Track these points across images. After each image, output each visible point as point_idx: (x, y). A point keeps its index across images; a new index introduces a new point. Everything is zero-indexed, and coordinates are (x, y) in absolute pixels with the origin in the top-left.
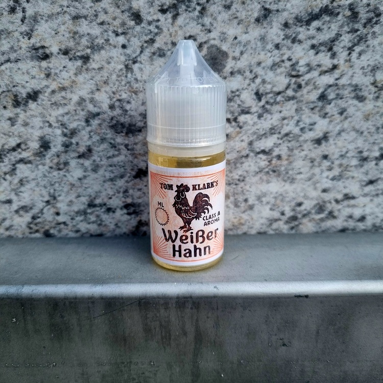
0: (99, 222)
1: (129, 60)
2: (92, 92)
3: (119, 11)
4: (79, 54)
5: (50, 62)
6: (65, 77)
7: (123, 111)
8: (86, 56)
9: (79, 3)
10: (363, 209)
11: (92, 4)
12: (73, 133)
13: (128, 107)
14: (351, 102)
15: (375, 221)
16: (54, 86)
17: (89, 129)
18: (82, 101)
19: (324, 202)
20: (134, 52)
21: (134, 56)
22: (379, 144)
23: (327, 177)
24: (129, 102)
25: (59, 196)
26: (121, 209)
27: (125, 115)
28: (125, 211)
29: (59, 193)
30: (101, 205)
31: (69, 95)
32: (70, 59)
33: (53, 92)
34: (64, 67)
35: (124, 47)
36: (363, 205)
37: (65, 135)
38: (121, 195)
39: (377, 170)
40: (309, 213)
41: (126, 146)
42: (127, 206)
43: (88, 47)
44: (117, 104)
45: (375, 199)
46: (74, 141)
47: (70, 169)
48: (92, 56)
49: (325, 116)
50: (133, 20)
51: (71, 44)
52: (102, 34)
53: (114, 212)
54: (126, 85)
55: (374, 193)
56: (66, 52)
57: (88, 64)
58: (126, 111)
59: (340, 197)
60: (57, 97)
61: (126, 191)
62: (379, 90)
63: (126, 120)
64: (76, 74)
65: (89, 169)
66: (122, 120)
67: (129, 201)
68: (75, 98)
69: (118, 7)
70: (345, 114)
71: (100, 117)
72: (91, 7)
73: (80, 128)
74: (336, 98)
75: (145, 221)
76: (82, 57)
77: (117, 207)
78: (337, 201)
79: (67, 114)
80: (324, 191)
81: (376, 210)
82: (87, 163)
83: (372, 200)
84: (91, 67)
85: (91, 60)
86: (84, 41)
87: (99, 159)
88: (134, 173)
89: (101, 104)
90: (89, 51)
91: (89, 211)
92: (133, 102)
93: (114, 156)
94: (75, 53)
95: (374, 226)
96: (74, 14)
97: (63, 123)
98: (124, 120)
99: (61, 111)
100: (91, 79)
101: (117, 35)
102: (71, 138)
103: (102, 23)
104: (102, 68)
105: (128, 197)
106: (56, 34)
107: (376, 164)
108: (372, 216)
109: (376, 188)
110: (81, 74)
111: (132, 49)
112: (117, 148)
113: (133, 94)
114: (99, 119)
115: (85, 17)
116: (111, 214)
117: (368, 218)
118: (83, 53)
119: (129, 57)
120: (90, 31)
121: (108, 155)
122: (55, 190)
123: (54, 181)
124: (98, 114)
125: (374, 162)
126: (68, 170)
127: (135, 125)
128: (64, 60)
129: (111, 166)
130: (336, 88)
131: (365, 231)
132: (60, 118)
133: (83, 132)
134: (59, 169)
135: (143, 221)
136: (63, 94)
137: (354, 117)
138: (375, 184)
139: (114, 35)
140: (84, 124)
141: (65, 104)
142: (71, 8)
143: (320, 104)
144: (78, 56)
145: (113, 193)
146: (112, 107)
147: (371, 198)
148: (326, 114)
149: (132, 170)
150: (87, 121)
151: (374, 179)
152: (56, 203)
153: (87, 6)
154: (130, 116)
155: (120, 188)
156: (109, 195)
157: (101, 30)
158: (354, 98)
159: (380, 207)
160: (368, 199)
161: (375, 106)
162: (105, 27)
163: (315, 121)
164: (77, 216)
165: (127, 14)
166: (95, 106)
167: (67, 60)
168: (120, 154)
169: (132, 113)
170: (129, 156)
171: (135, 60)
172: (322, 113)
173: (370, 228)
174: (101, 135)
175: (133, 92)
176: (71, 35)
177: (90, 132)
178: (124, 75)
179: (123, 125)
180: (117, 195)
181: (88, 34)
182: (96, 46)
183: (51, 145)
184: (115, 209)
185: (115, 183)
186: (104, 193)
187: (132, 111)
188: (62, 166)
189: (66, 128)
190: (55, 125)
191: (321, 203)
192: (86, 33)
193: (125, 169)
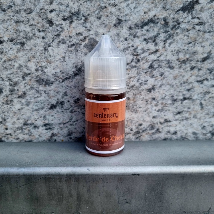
0: (30, 134)
1: (46, 45)
2: (26, 62)
3: (41, 19)
4: (19, 41)
5: (3, 46)
6: (11, 54)
7: (43, 72)
8: (22, 42)
9: (19, 14)
10: (175, 127)
11: (26, 15)
12: (16, 84)
13: (46, 70)
14: (166, 69)
15: (182, 135)
16: (5, 58)
17: (24, 82)
18: (20, 67)
19: (154, 124)
20: (49, 41)
21: (49, 43)
22: (182, 92)
23: (155, 110)
24: (46, 68)
25: (8, 119)
26: (42, 126)
27: (44, 74)
28: (44, 128)
29: (7, 117)
30: (31, 124)
31: (13, 64)
32: (14, 44)
33: (5, 61)
34: (11, 48)
35: (43, 38)
36: (175, 125)
37: (11, 85)
38: (42, 118)
39: (182, 106)
40: (146, 129)
41: (45, 91)
42: (45, 125)
43: (24, 38)
44: (40, 68)
45: (182, 122)
46: (16, 88)
47: (14, 104)
48: (26, 43)
49: (153, 77)
50: (48, 24)
51: (15, 36)
52: (31, 31)
53: (38, 128)
54: (44, 59)
55: (181, 119)
56: (12, 40)
57: (24, 47)
58: (45, 72)
59: (162, 121)
60: (7, 64)
61: (45, 117)
62: (181, 63)
63: (45, 77)
64: (17, 52)
65: (25, 104)
66: (43, 77)
67: (47, 122)
68: (17, 65)
69: (40, 17)
70: (163, 75)
71: (31, 75)
72: (26, 17)
73: (19, 81)
74: (158, 67)
75: (56, 134)
76: (20, 43)
77: (40, 125)
78: (161, 123)
79: (12, 73)
80: (154, 117)
81: (183, 128)
82: (23, 101)
83: (180, 123)
84: (25, 49)
85: (25, 45)
86: (22, 35)
87: (30, 99)
88: (49, 107)
89: (31, 69)
90: (24, 40)
91: (24, 127)
92: (48, 68)
93: (38, 97)
94: (17, 41)
95: (182, 137)
96: (16, 20)
97: (10, 79)
98: (44, 77)
99: (9, 72)
100: (25, 55)
101: (40, 32)
102: (14, 87)
103: (32, 25)
104: (31, 49)
105: (46, 120)
106: (6, 30)
107: (181, 103)
108: (181, 132)
109: (182, 116)
110: (20, 52)
111: (48, 39)
112: (40, 93)
113: (49, 63)
114: (30, 76)
115: (23, 22)
116: (36, 129)
117: (178, 132)
118: (21, 41)
119: (46, 43)
120: (25, 29)
121: (35, 97)
122: (5, 116)
123: (5, 110)
124: (29, 74)
125: (180, 102)
126: (12, 104)
127: (49, 80)
128: (11, 45)
129: (36, 102)
130: (158, 62)
131: (177, 139)
132: (8, 76)
133: (21, 84)
134: (8, 104)
135: (54, 134)
136: (10, 62)
137: (168, 77)
138: (181, 114)
139: (38, 32)
140: (21, 79)
141: (11, 68)
142: (15, 17)
143: (150, 70)
144: (18, 42)
145: (38, 118)
146: (37, 70)
147: (180, 121)
148: (153, 75)
149: (48, 105)
150: (23, 78)
151: (180, 111)
152: (5, 123)
153: (24, 16)
154: (47, 75)
155: (42, 115)
156: (35, 118)
157: (31, 29)
158: (168, 67)
159: (185, 127)
160: (178, 122)
161: (179, 72)
162: (33, 27)
163: (147, 79)
164: (17, 130)
165: (45, 21)
166: (28, 70)
167: (13, 45)
168: (41, 96)
169: (48, 74)
170: (46, 97)
171: (50, 45)
172: (151, 75)
173: (180, 138)
174: (31, 85)
175: (48, 62)
176: (15, 31)
177: (25, 84)
178: (44, 53)
179: (43, 80)
180: (40, 118)
181: (24, 31)
182: (28, 37)
183: (3, 90)
184: (39, 127)
185: (39, 112)
186: (33, 118)
187: (48, 72)
188: (9, 102)
189: (12, 81)
190: (5, 79)
191: (152, 124)
192: (23, 30)
193: (44, 104)
